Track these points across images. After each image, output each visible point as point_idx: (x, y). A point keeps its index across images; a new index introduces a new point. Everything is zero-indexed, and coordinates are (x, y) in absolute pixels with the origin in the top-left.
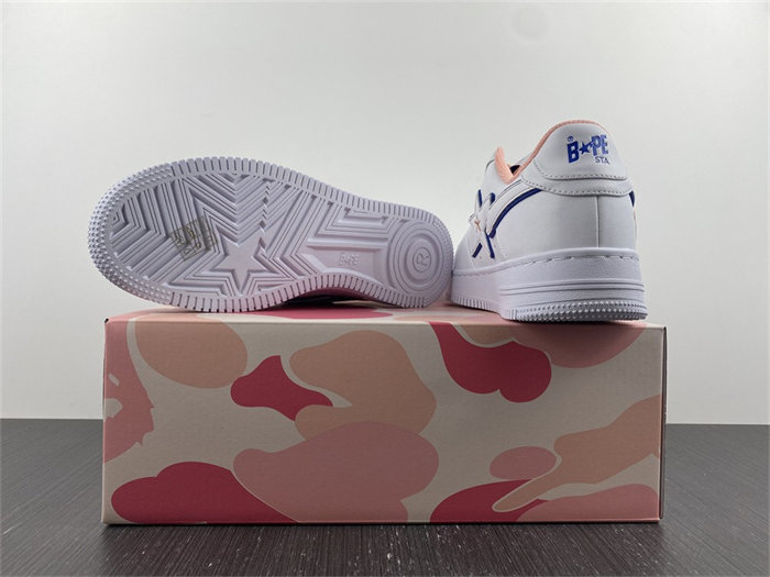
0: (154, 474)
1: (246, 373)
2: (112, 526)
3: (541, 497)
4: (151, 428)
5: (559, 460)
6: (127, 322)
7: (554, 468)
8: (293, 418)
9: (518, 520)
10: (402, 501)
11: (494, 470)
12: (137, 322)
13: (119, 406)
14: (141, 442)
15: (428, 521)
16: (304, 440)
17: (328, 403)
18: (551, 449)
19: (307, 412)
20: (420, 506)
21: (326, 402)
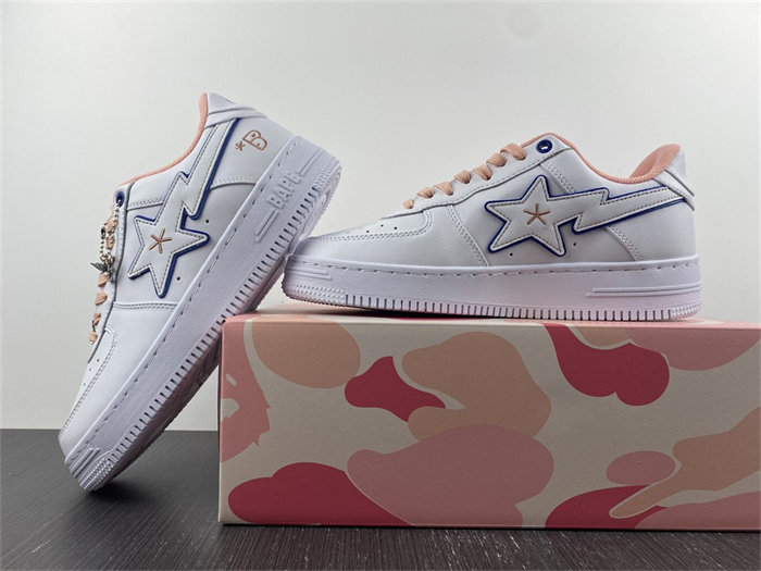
0: (270, 474)
1: (359, 374)
2: (227, 525)
3: (659, 504)
4: (266, 428)
5: (678, 465)
6: (244, 323)
7: (673, 475)
8: (406, 419)
9: (637, 527)
10: (516, 505)
11: (610, 475)
12: (253, 323)
13: (236, 407)
14: (257, 443)
15: (544, 526)
16: (417, 441)
17: (441, 404)
18: (670, 454)
19: (421, 413)
20: (535, 510)
21: (439, 403)
